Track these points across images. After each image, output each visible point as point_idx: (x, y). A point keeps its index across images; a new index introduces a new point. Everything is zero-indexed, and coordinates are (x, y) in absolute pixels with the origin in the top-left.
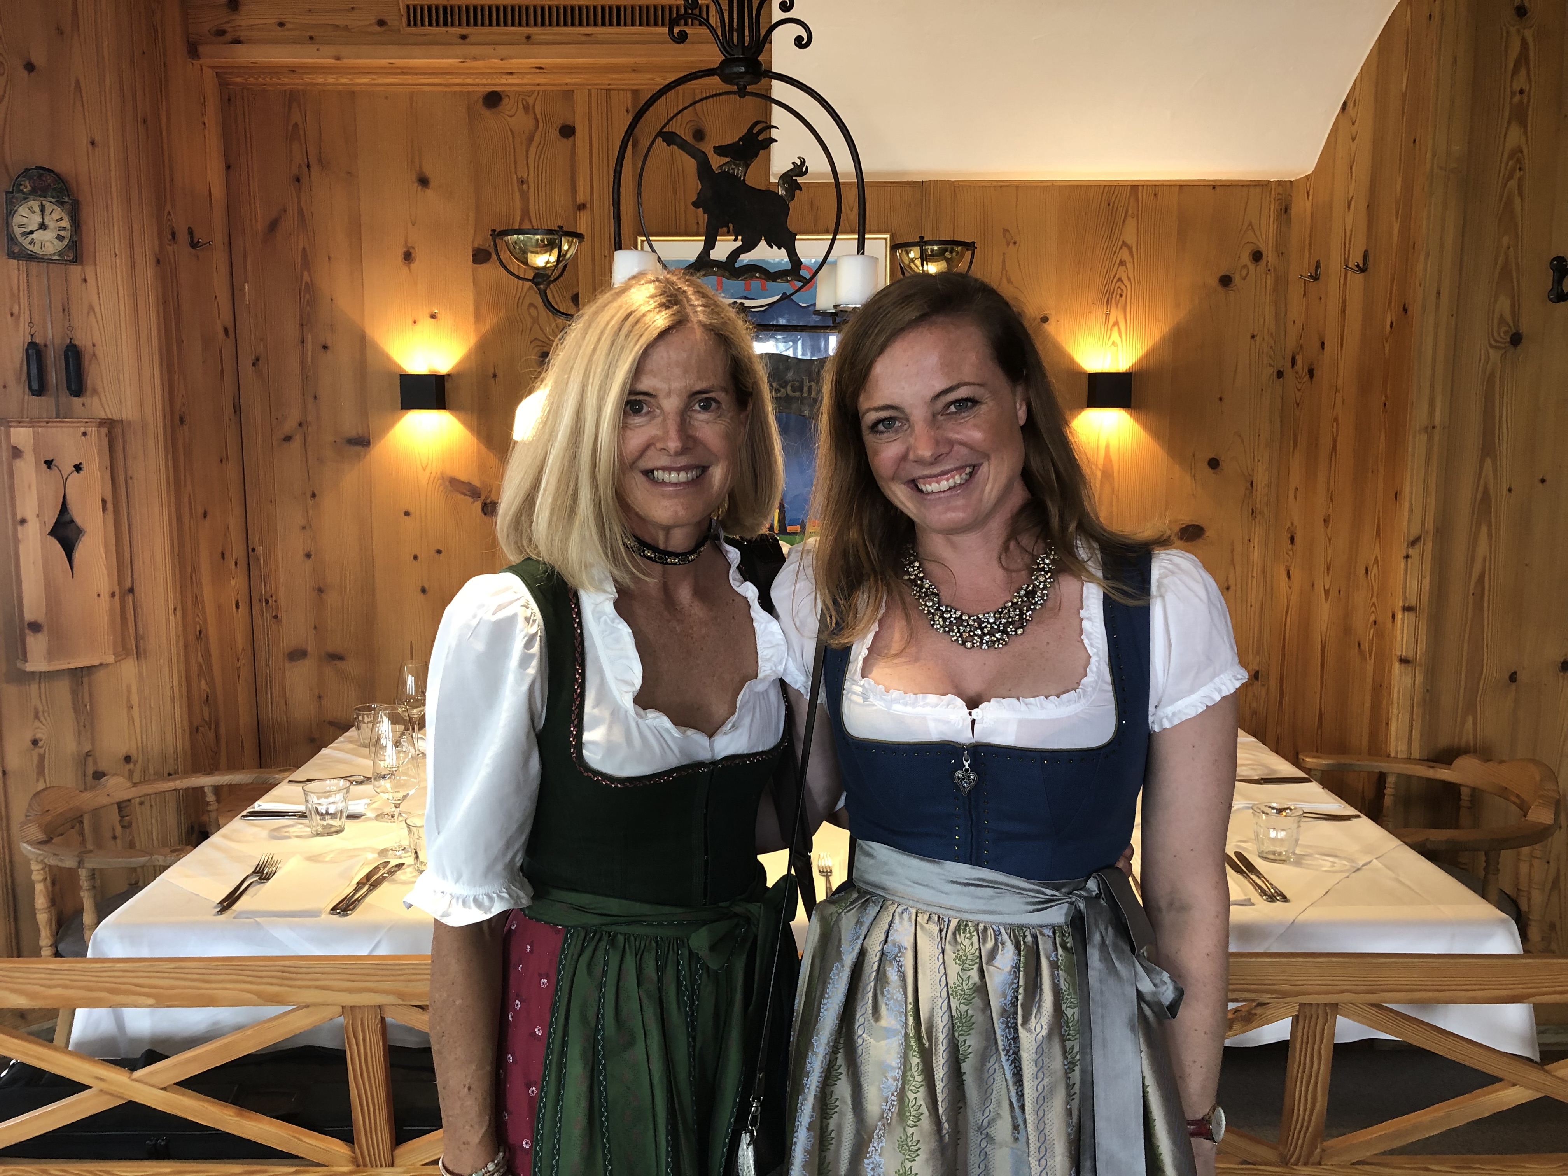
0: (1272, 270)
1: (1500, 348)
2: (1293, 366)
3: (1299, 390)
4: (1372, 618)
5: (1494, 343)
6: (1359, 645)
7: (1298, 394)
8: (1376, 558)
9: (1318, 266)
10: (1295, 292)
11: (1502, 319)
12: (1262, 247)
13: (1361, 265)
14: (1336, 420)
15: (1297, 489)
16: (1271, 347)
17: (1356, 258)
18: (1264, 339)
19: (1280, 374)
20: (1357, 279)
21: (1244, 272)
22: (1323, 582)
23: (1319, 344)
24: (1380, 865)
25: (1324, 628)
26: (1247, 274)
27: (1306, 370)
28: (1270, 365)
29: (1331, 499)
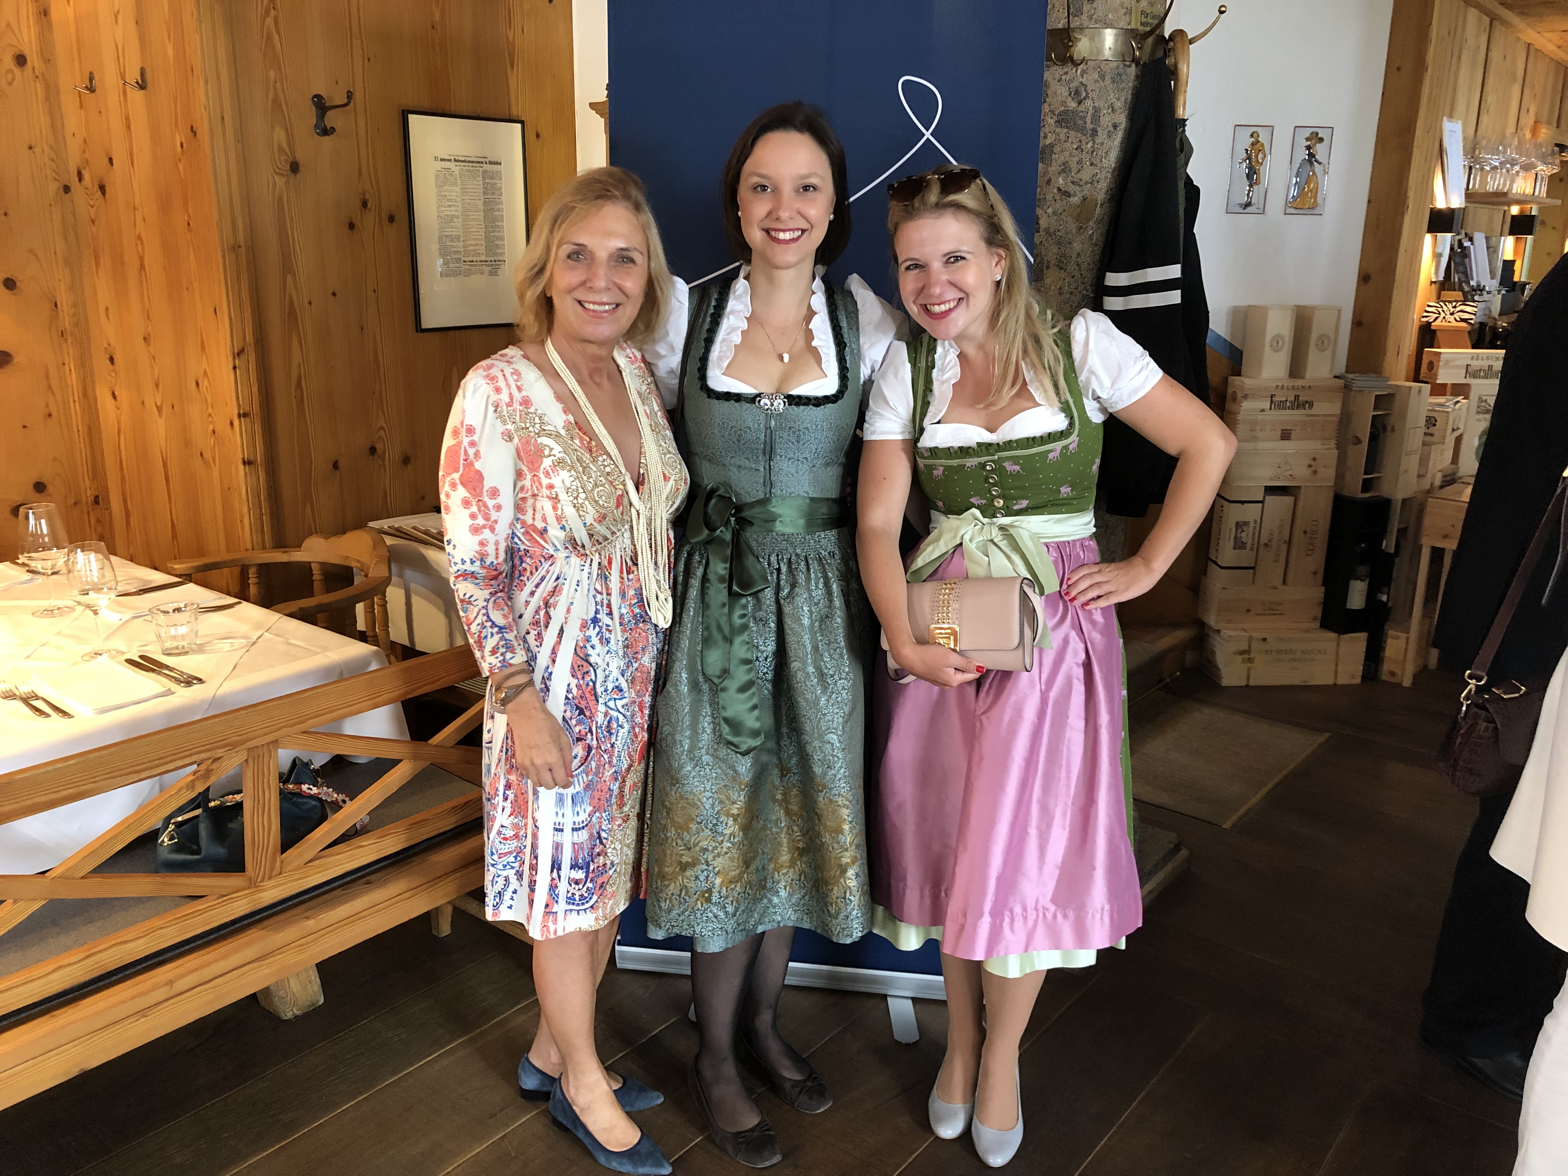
0: (40, 76)
1: (283, 175)
2: (80, 180)
3: (92, 206)
4: (211, 428)
5: (278, 171)
6: (202, 455)
7: (92, 211)
8: (205, 372)
9: (91, 79)
10: (69, 103)
11: (280, 148)
12: (27, 52)
13: (140, 82)
14: (139, 237)
15: (107, 309)
16: (53, 160)
17: (133, 75)
18: (43, 151)
19: (67, 189)
20: (136, 96)
21: (10, 77)
22: (152, 399)
23: (107, 161)
24: (271, 636)
25: (163, 443)
26: (13, 80)
27: (96, 186)
28: (56, 180)
29: (148, 318)
